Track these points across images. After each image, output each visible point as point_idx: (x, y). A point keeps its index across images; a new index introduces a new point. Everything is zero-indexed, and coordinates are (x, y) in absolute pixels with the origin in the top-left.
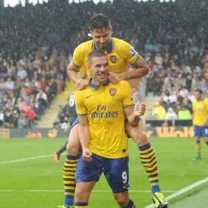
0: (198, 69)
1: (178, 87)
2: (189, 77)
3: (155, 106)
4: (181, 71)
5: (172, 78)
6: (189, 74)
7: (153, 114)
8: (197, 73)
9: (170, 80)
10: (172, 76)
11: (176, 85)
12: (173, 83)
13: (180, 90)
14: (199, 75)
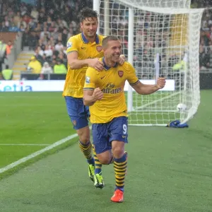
0: (74, 23)
1: (53, 42)
2: (65, 32)
3: (31, 61)
4: (57, 26)
5: (48, 33)
6: (65, 28)
7: (29, 68)
8: (73, 28)
9: (45, 34)
10: (47, 30)
11: (51, 39)
12: (49, 37)
13: (55, 44)
14: (75, 29)
